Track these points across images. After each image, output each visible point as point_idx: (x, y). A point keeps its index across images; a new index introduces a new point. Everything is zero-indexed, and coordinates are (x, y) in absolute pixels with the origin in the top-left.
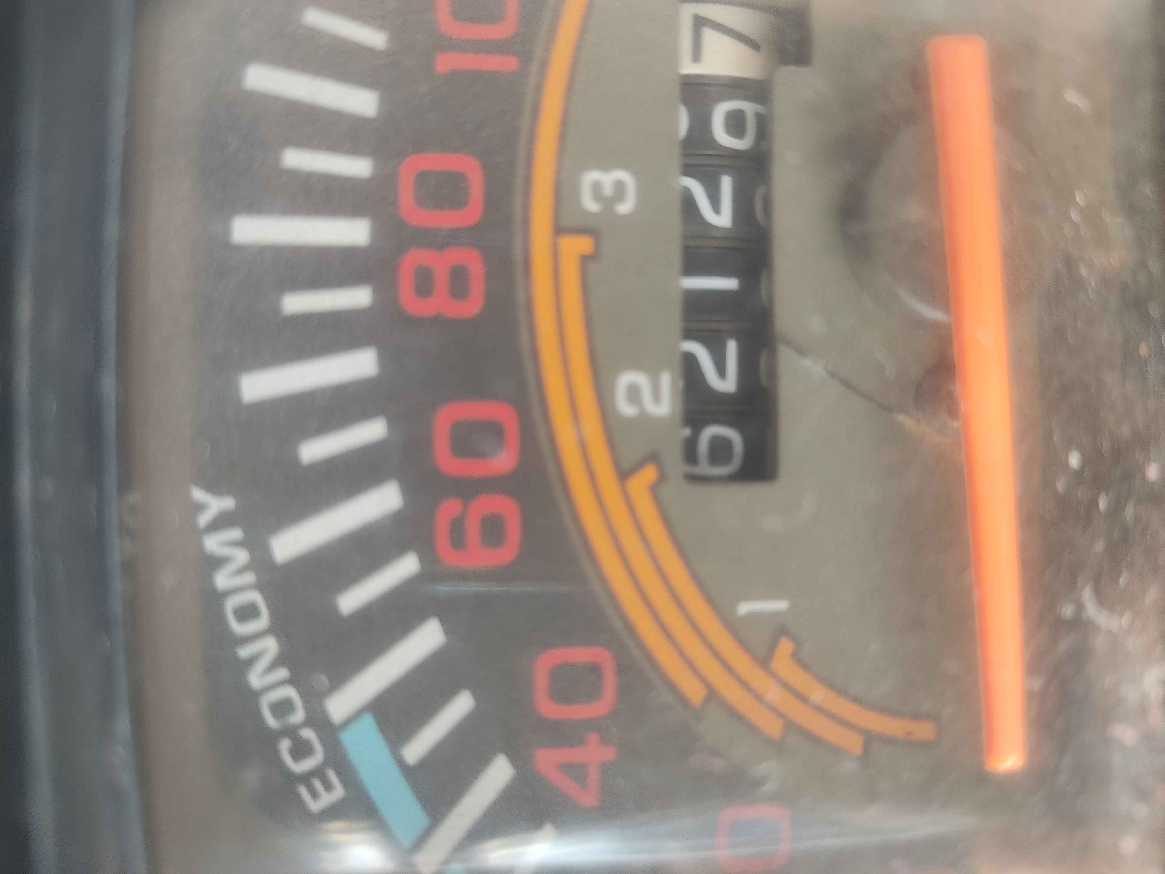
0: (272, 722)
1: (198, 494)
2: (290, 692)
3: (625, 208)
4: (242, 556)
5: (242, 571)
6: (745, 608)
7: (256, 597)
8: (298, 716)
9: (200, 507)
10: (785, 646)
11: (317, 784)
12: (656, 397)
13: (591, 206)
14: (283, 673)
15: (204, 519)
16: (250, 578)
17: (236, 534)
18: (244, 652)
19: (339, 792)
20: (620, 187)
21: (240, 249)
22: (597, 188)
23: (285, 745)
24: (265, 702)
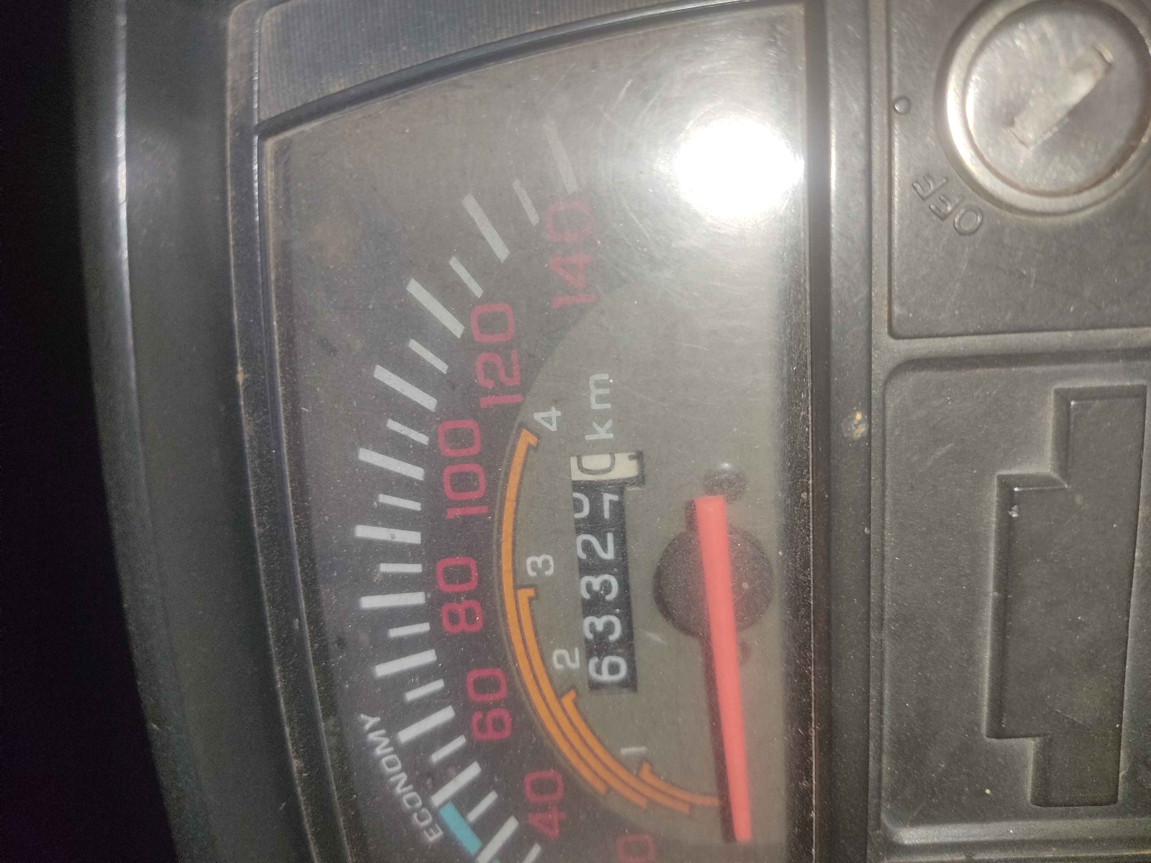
0: (408, 806)
1: (363, 716)
2: (414, 794)
3: (550, 572)
4: (386, 741)
5: (386, 747)
6: (625, 751)
7: (395, 757)
8: (419, 804)
9: (366, 722)
10: (646, 768)
11: (432, 831)
12: (573, 660)
13: (532, 574)
14: (411, 787)
15: (367, 727)
16: (391, 749)
17: (383, 732)
18: (392, 779)
19: (441, 833)
20: (546, 563)
21: (365, 611)
22: (534, 564)
23: (415, 816)
24: (405, 800)
